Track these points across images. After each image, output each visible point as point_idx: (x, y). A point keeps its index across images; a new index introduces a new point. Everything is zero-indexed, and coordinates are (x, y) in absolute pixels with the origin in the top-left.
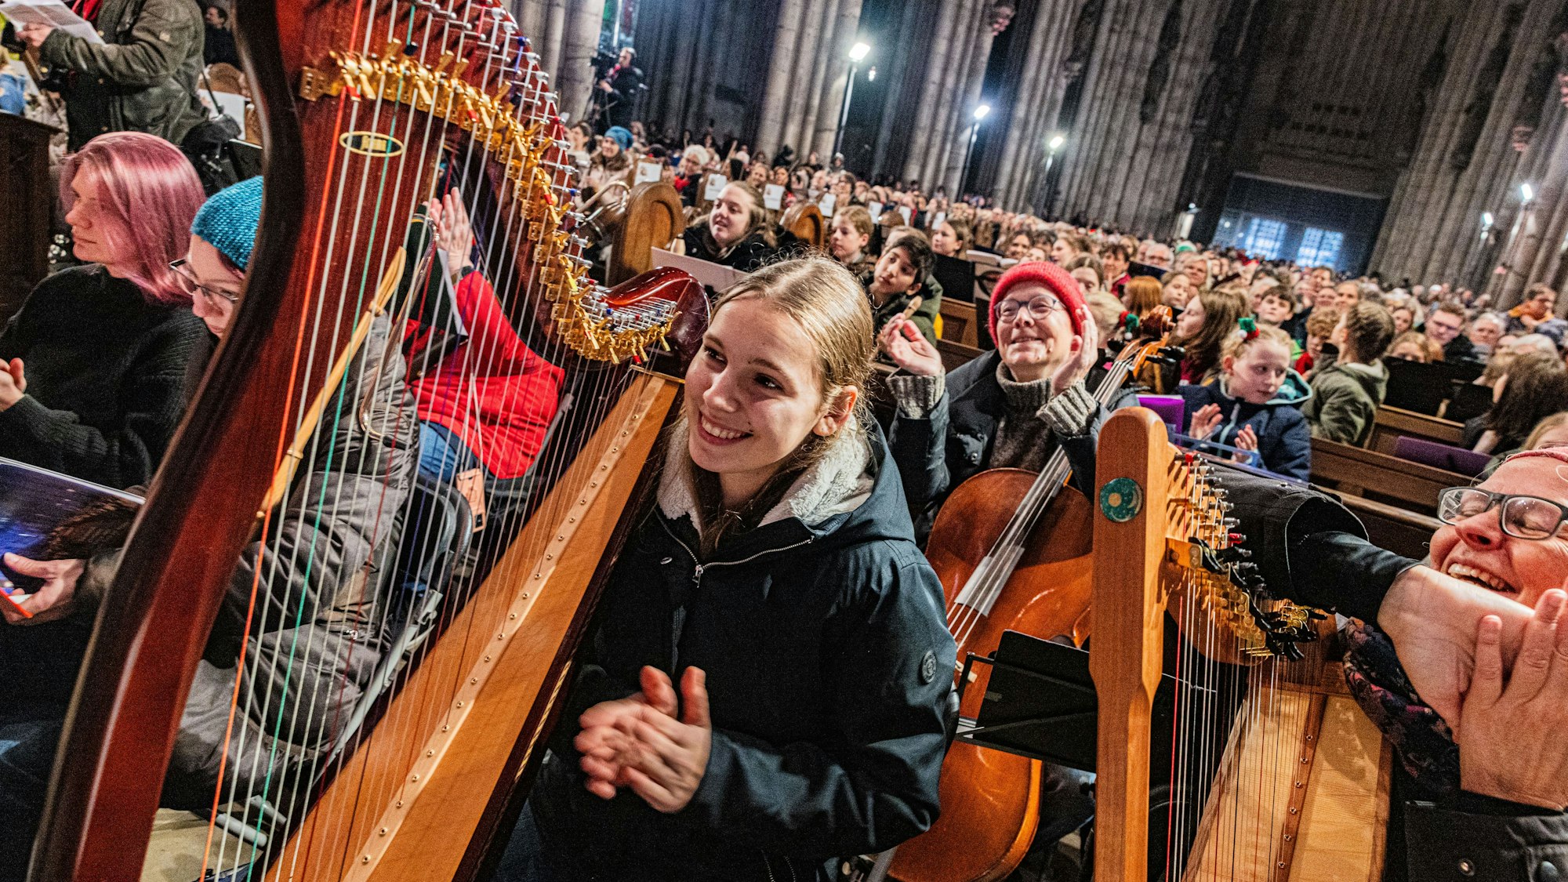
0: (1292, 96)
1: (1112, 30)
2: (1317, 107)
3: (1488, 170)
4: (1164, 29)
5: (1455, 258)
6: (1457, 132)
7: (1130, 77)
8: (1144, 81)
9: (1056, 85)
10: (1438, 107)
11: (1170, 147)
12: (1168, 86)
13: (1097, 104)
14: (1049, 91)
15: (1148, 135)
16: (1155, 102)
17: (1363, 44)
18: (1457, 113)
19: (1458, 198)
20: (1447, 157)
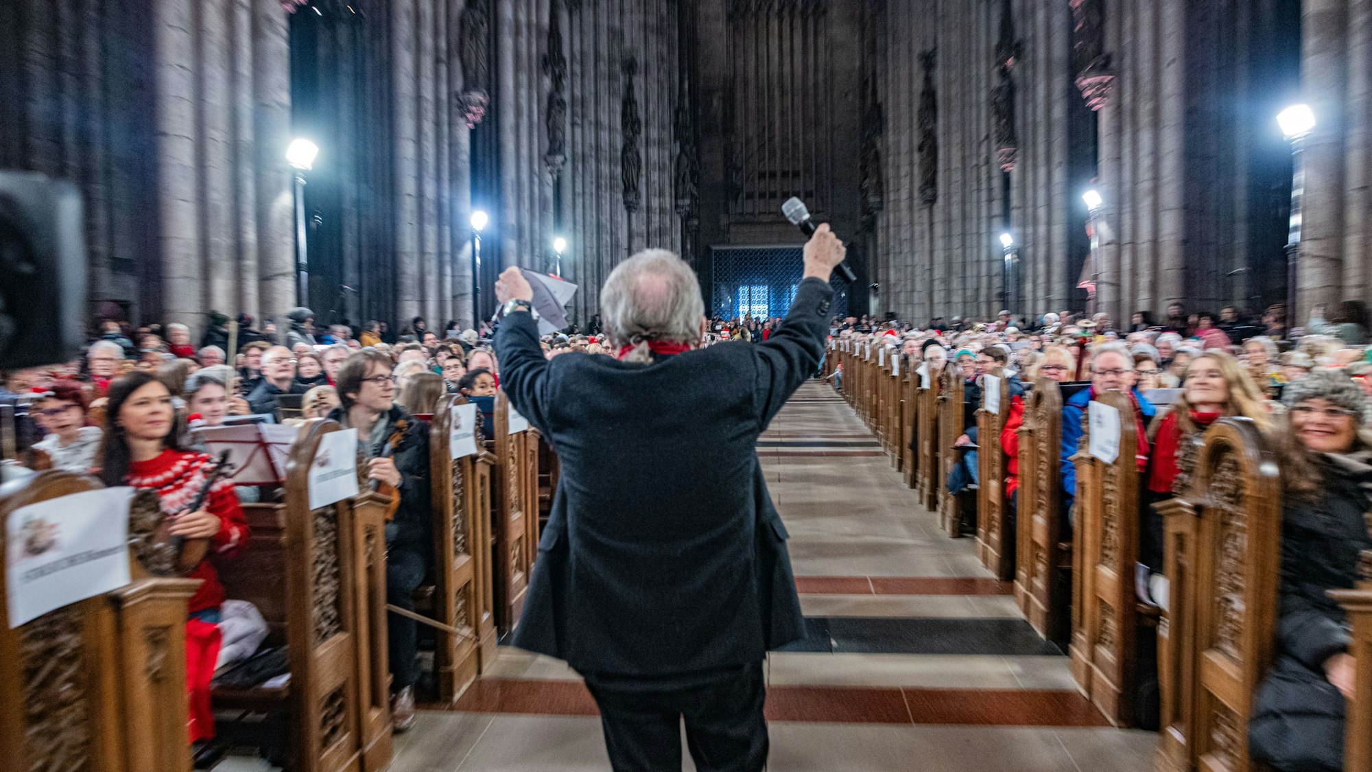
0: (739, 170)
1: (573, 124)
2: (762, 176)
3: (956, 199)
4: (624, 115)
5: (956, 284)
6: (916, 170)
7: (605, 169)
8: (619, 170)
9: (541, 183)
10: (892, 150)
11: (661, 232)
12: (643, 172)
13: (579, 201)
14: (536, 189)
15: (639, 224)
16: (636, 189)
17: (782, 113)
18: (911, 152)
19: (939, 229)
20: (916, 194)
